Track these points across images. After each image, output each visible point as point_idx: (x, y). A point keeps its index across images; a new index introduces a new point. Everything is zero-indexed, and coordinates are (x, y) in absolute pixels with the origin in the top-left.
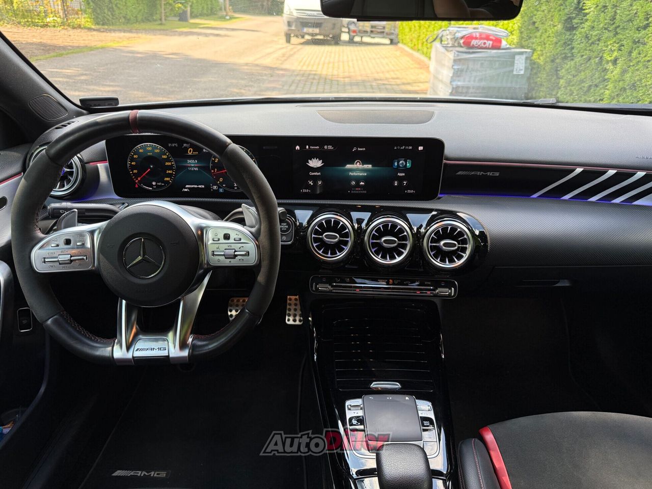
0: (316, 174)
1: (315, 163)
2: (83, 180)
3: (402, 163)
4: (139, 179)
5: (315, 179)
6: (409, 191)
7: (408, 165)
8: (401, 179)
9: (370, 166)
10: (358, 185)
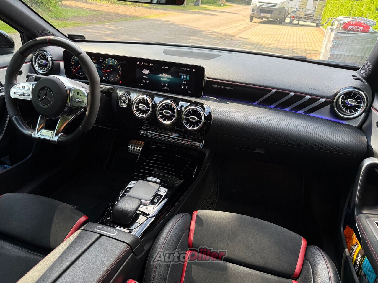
0: (146, 77)
1: (146, 72)
2: (52, 68)
3: (185, 77)
4: (75, 70)
5: (146, 79)
6: (188, 92)
7: (188, 78)
8: (184, 85)
9: (170, 76)
10: (165, 85)
